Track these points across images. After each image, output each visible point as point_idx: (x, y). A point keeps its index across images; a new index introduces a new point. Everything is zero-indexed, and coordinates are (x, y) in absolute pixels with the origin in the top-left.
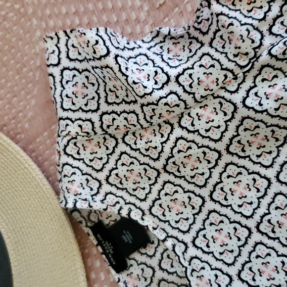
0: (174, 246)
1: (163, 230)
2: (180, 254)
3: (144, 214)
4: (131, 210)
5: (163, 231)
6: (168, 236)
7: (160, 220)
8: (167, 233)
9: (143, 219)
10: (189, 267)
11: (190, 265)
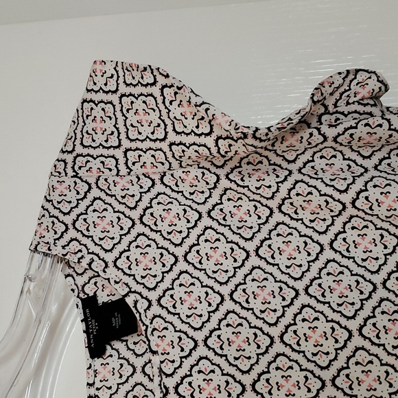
0: (136, 302)
1: (127, 284)
2: (142, 311)
3: (107, 266)
4: (93, 261)
5: (125, 286)
6: (130, 292)
7: (125, 273)
8: (130, 289)
9: (104, 271)
10: (149, 326)
11: (151, 323)
